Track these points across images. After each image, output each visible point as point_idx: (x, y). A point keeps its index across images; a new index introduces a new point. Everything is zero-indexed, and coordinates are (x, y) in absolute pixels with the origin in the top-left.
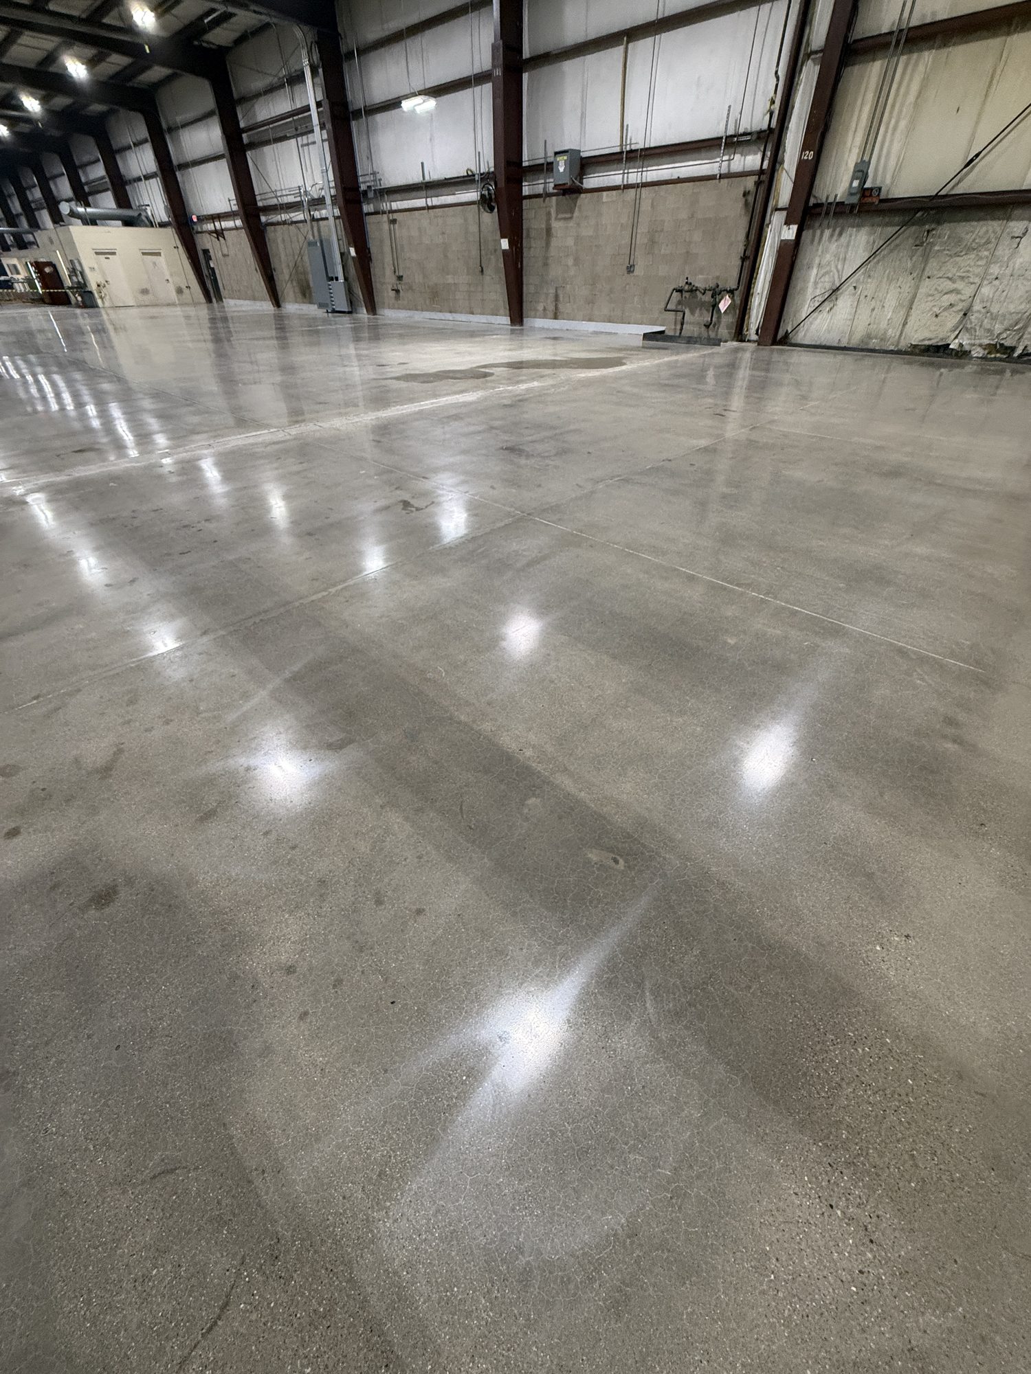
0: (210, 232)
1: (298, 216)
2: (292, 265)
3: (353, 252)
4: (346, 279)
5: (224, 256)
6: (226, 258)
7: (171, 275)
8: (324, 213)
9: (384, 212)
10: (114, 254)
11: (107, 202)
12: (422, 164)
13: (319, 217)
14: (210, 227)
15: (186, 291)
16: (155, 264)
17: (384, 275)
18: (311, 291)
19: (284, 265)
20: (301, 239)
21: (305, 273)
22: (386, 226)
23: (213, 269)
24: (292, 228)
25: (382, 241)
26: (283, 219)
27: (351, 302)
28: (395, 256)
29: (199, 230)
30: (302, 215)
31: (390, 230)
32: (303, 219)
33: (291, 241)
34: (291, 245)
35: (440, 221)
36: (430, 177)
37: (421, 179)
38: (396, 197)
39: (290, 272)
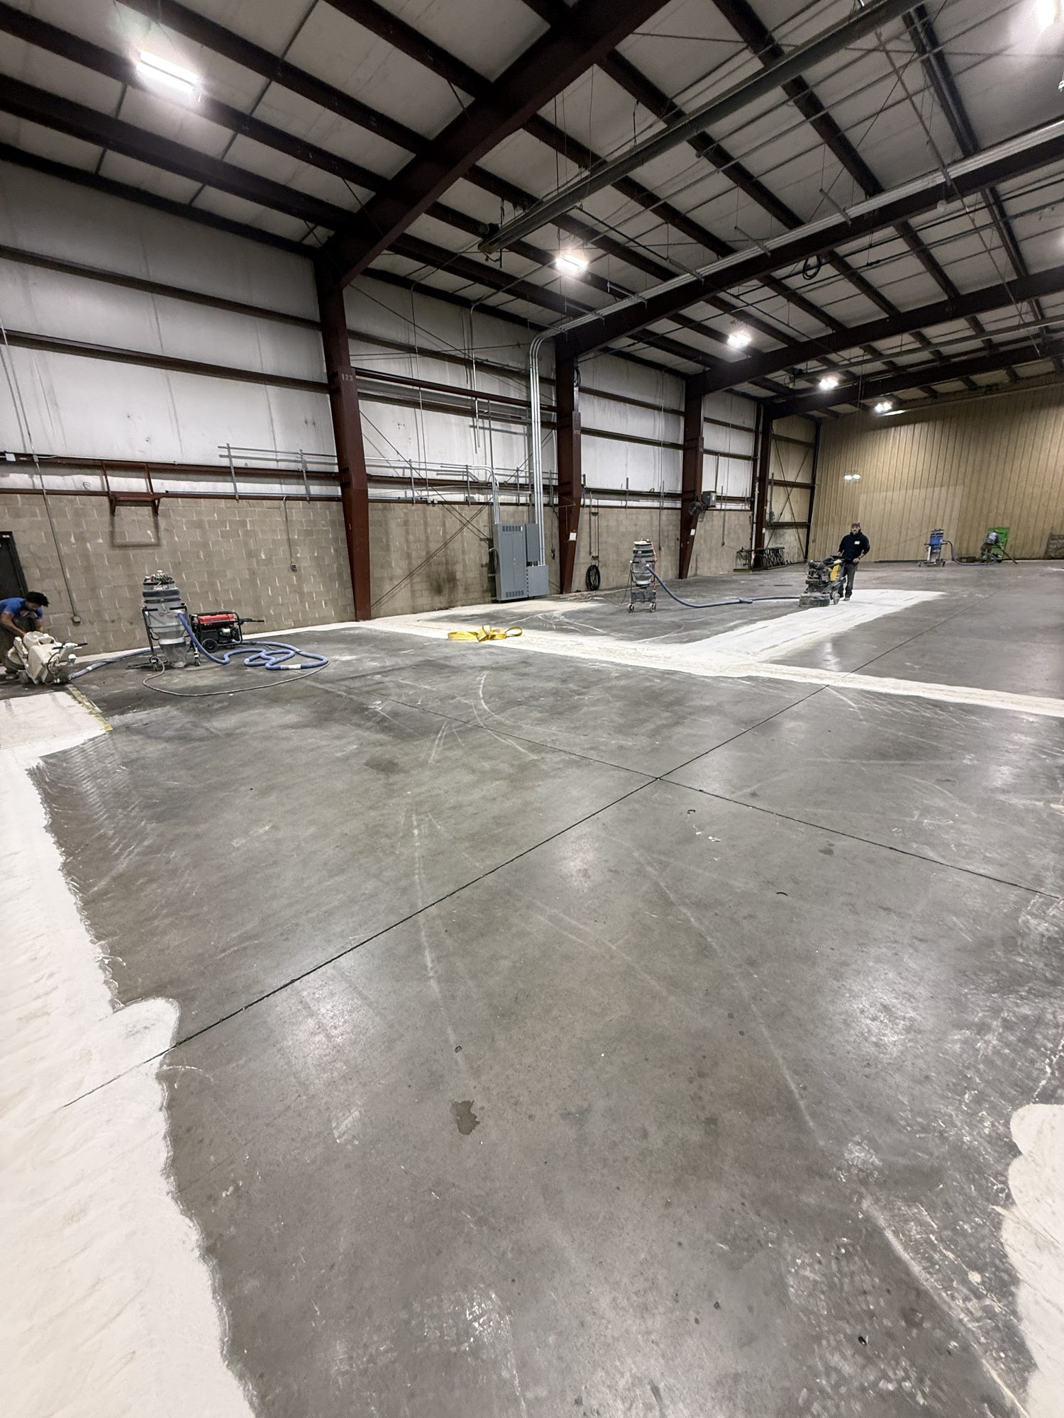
0: (58, 495)
3: (572, 536)
5: (123, 546)
6: (138, 551)
9: (586, 506)
12: (627, 479)
14: (72, 483)
17: (578, 557)
18: (455, 584)
19: (396, 555)
22: (586, 517)
26: (418, 497)
28: (592, 540)
31: (590, 520)
33: (426, 524)
34: (426, 529)
35: (634, 517)
36: (631, 488)
37: (624, 488)
38: (601, 496)
39: (410, 563)
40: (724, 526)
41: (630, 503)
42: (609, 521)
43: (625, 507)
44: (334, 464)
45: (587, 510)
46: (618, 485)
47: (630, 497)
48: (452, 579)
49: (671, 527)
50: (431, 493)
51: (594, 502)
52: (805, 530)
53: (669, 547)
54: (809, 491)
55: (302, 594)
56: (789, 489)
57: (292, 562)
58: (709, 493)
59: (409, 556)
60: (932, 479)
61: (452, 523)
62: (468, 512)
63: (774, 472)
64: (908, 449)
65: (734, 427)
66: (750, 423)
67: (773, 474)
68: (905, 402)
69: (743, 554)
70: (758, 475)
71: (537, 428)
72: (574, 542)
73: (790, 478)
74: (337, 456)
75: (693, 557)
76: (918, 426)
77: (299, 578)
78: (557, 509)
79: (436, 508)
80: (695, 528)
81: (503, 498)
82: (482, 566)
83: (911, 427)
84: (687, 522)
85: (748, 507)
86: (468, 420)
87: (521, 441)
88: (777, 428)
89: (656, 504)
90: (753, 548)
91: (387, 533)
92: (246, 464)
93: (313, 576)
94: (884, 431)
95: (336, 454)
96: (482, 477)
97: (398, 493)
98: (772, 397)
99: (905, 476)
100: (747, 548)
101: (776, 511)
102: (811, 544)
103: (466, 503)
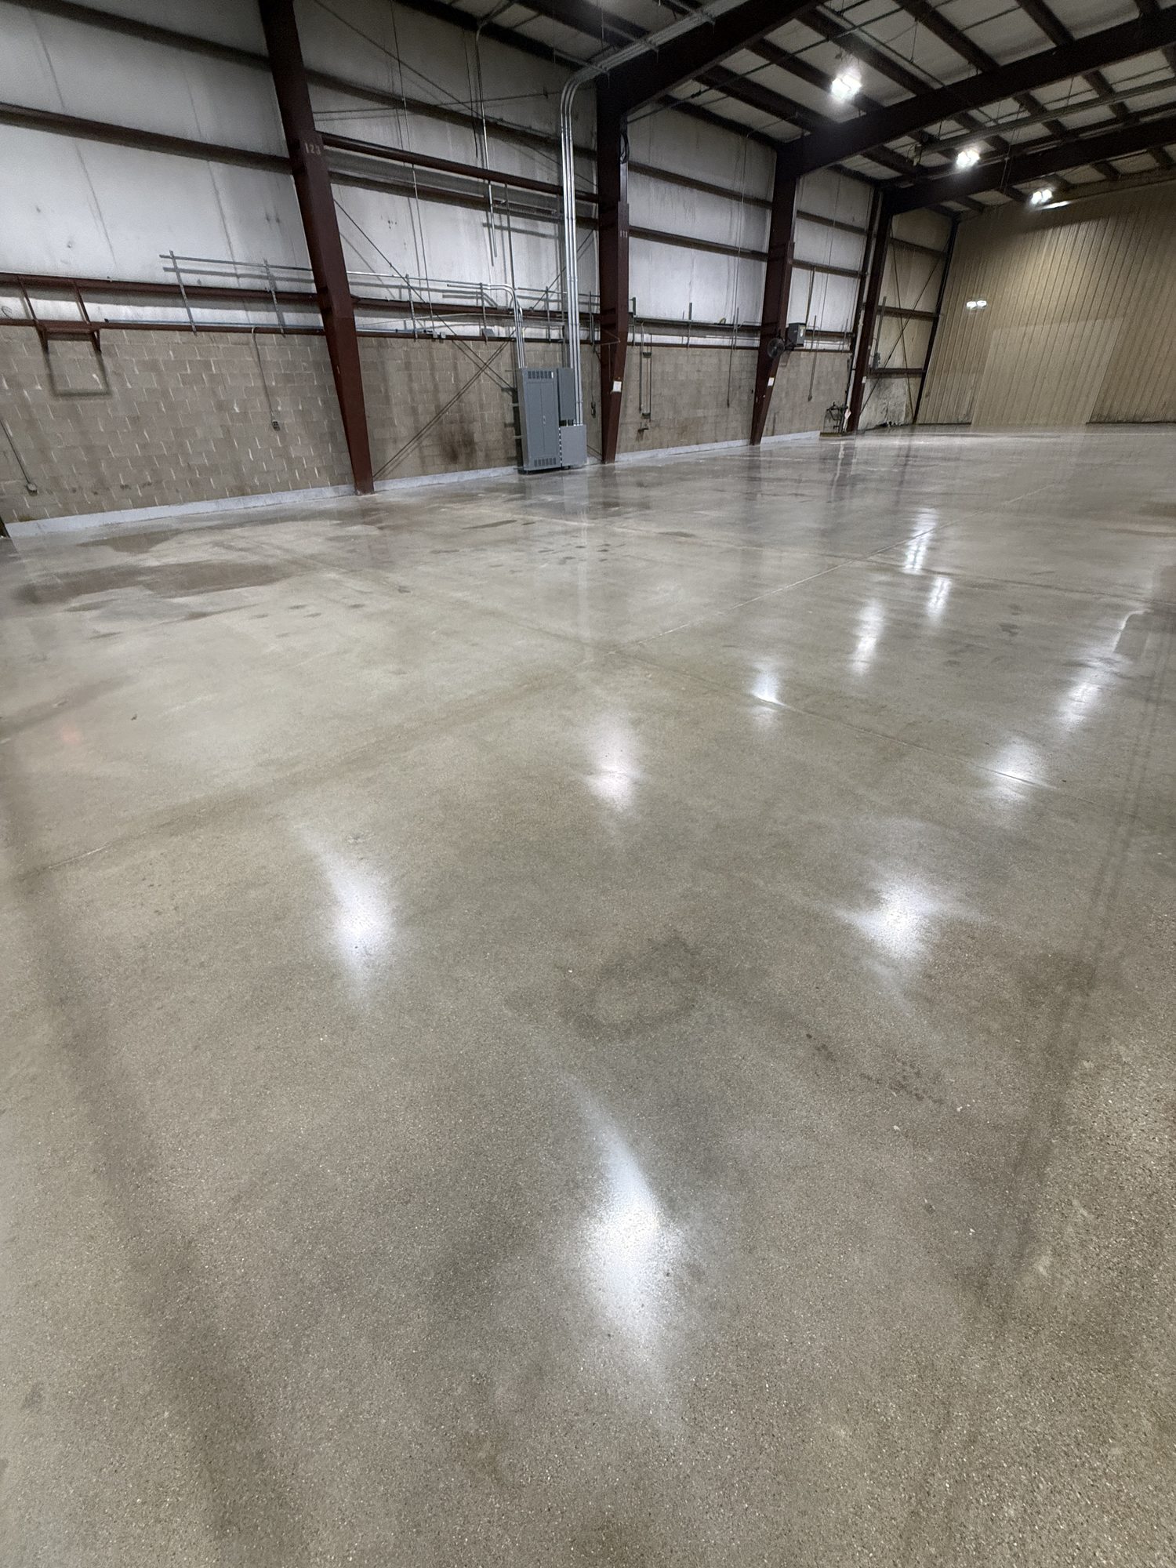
1: (469, 328)
3: (618, 387)
9: (635, 344)
12: (692, 305)
17: (625, 415)
18: (473, 449)
21: (464, 421)
22: (635, 359)
25: (628, 376)
26: (420, 329)
28: (643, 392)
30: (478, 328)
31: (641, 364)
32: (481, 335)
33: (433, 368)
34: (432, 375)
35: (697, 359)
36: (695, 318)
37: (686, 318)
38: (656, 329)
39: (416, 421)
40: (813, 374)
41: (694, 340)
42: (664, 365)
43: (686, 346)
44: (309, 281)
45: (636, 349)
46: (678, 314)
47: (694, 332)
48: (469, 442)
49: (744, 375)
50: (437, 324)
51: (647, 338)
52: (919, 380)
53: (740, 401)
54: (931, 324)
55: (289, 460)
56: (904, 320)
57: (272, 418)
58: (795, 326)
59: (414, 411)
60: (1086, 307)
61: (466, 369)
62: (485, 351)
63: (887, 296)
64: (1065, 262)
65: (841, 226)
66: (861, 219)
67: (885, 299)
68: (1074, 187)
69: (835, 412)
70: (865, 300)
71: (570, 227)
72: (619, 394)
73: (907, 304)
74: (313, 270)
75: (770, 416)
76: (1084, 226)
77: (283, 439)
78: (598, 348)
79: (445, 345)
80: (774, 376)
81: (529, 331)
82: (506, 425)
83: (1075, 227)
84: (765, 367)
85: (847, 347)
86: (480, 216)
87: (551, 245)
88: (898, 227)
89: (727, 341)
90: (848, 405)
91: (385, 380)
92: (199, 282)
93: (300, 435)
94: (1039, 233)
95: (311, 267)
96: (501, 300)
97: (395, 324)
98: (897, 179)
99: (1053, 304)
100: (840, 404)
101: (883, 352)
102: (923, 399)
103: (483, 338)
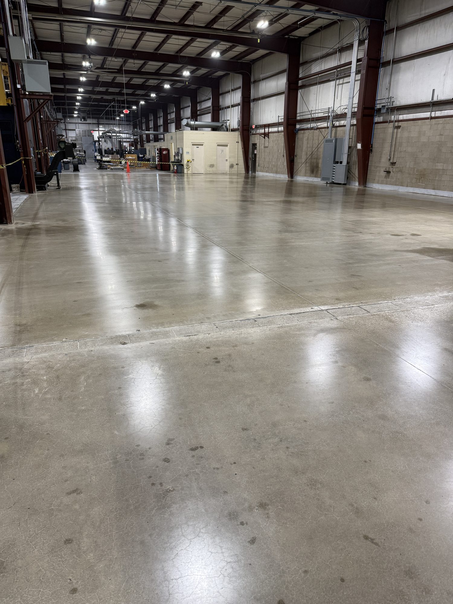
0: (261, 134)
1: (324, 124)
2: (309, 153)
3: (359, 146)
4: (348, 163)
5: (265, 147)
6: (266, 149)
7: (230, 158)
8: (342, 123)
9: (391, 122)
10: (202, 145)
11: (207, 119)
12: (434, 90)
13: (338, 125)
14: (262, 131)
15: (235, 166)
16: (222, 151)
17: (380, 162)
18: (318, 169)
19: (304, 153)
20: (321, 138)
21: (317, 159)
22: (390, 130)
23: (255, 155)
24: (317, 131)
25: (384, 140)
26: (312, 127)
27: (347, 178)
28: (393, 149)
29: (254, 133)
30: (327, 124)
31: (393, 132)
32: (326, 126)
34: (313, 141)
36: (437, 98)
37: (430, 100)
42: (409, 132)
45: (391, 125)
47: (435, 108)
48: (317, 167)
50: (315, 124)
51: (397, 117)
55: (284, 165)
59: (307, 154)
71: (352, 76)
72: (359, 150)
77: (284, 160)
91: (303, 143)
97: (307, 126)
